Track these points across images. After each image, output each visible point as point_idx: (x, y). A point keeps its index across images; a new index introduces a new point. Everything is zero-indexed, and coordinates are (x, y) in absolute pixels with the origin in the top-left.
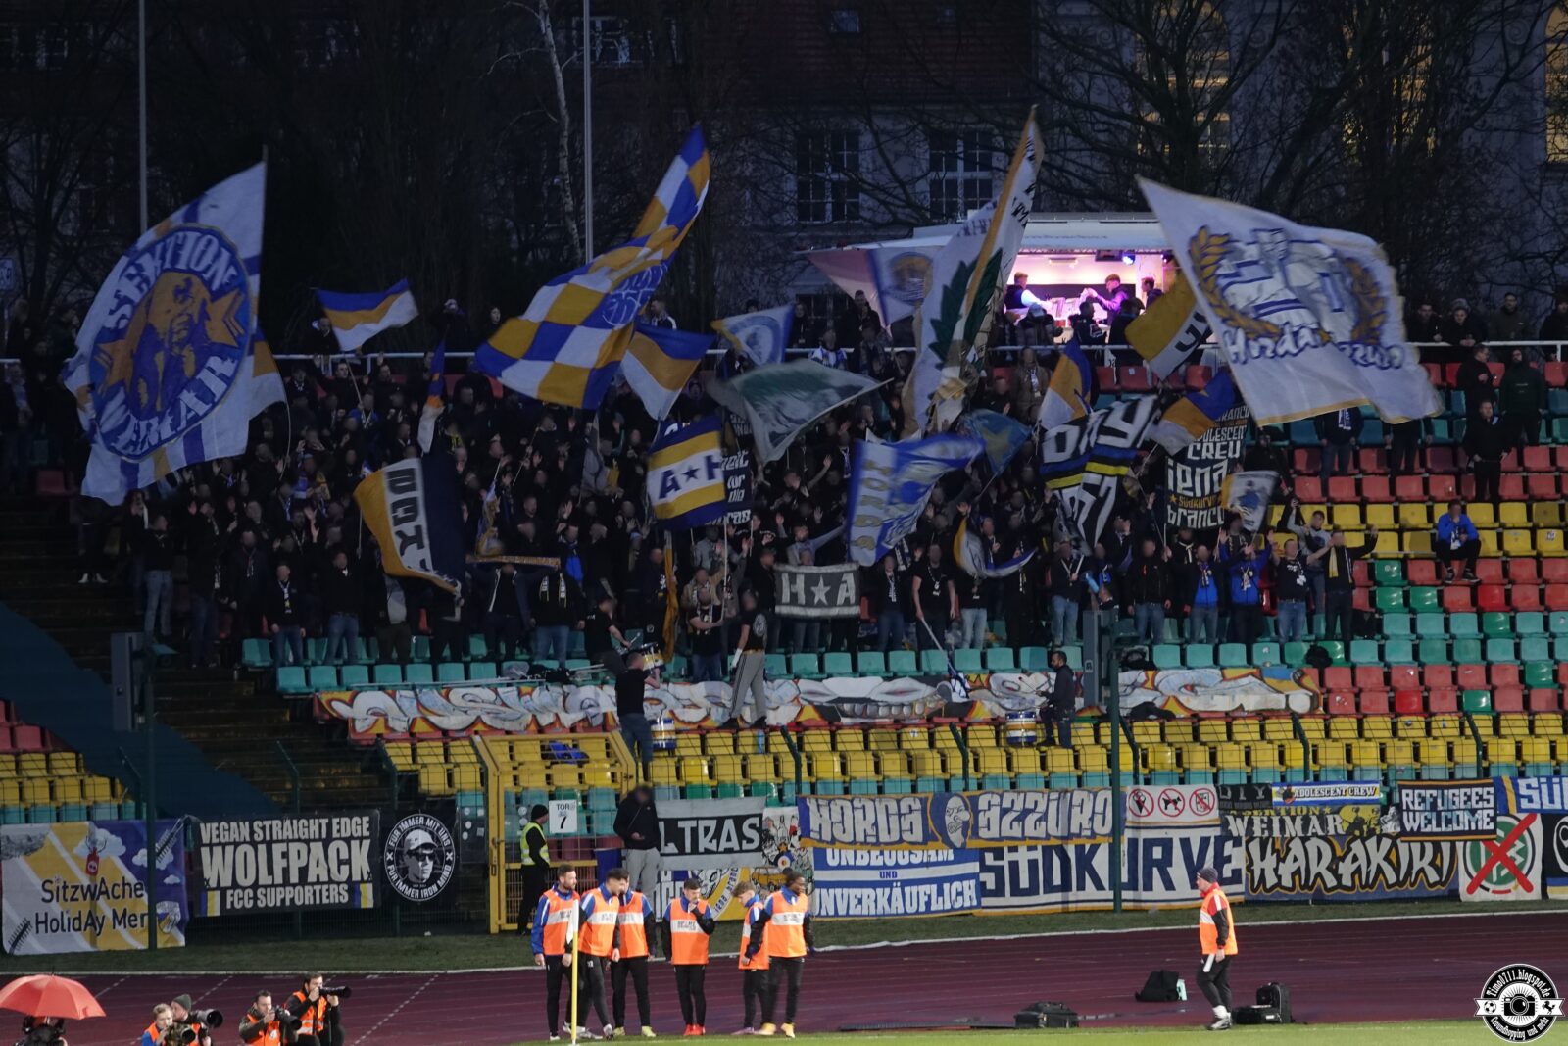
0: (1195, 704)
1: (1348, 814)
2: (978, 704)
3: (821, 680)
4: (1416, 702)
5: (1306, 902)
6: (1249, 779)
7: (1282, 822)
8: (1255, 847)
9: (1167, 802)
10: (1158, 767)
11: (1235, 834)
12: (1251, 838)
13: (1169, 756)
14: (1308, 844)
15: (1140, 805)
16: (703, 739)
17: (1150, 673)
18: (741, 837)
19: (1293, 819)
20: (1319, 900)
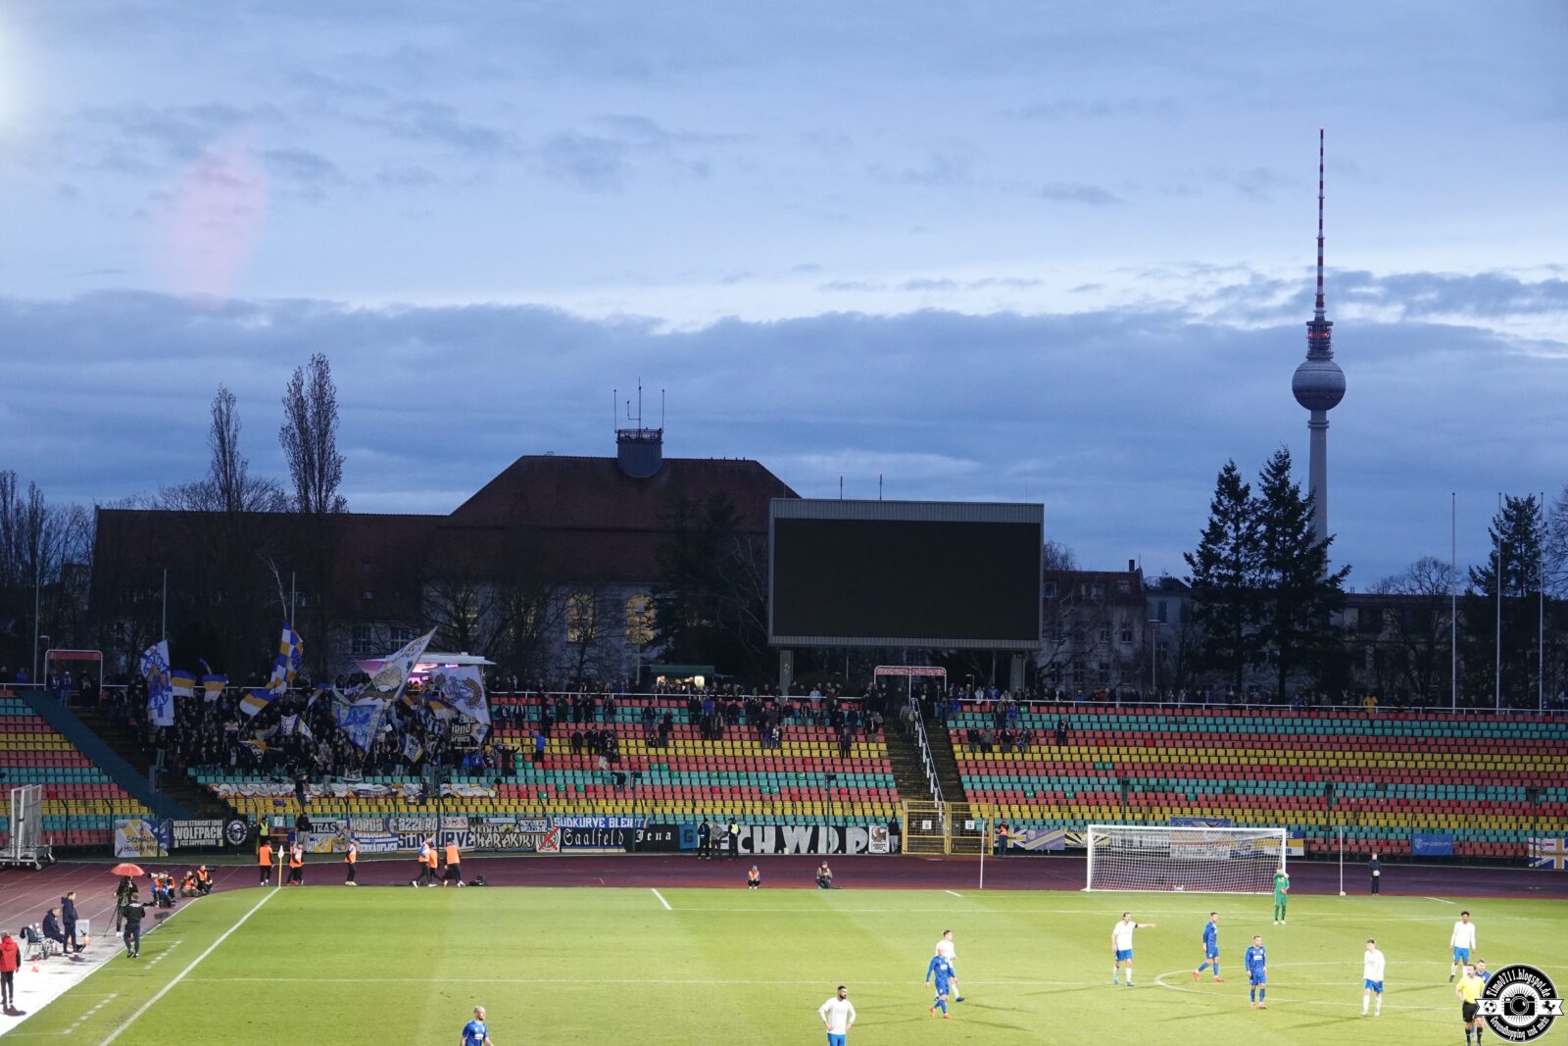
0: (462, 794)
1: (505, 826)
2: (400, 792)
3: (354, 784)
4: (526, 795)
5: (492, 852)
6: (477, 816)
7: (486, 828)
8: (478, 836)
9: (453, 822)
10: (451, 812)
11: (472, 831)
12: (477, 833)
13: (454, 808)
14: (493, 835)
15: (445, 822)
17: (450, 785)
18: (330, 829)
19: (489, 827)
20: (496, 851)
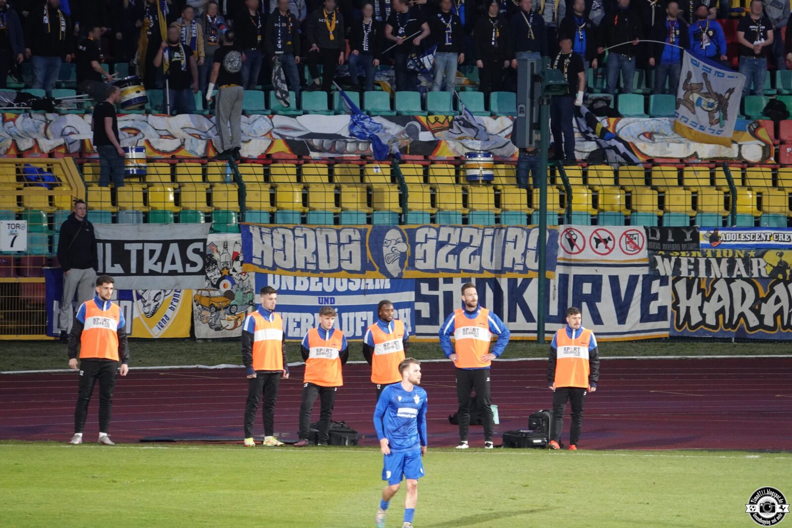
0: (650, 150)
1: (772, 258)
2: (443, 144)
3: (294, 116)
5: (728, 340)
6: (693, 222)
7: (708, 264)
8: (681, 286)
9: (598, 241)
10: (607, 208)
11: (662, 273)
12: (677, 278)
13: (618, 198)
14: (732, 285)
15: (572, 243)
16: (173, 167)
17: (612, 120)
18: (185, 260)
19: (719, 261)
20: (742, 338)
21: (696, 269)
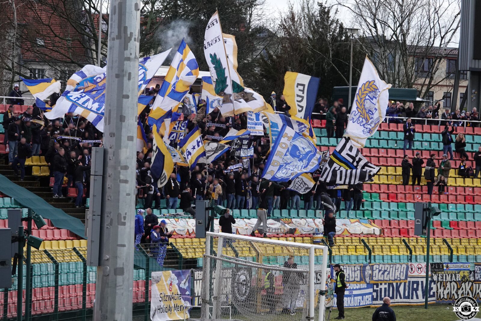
1: (462, 274)
7: (446, 276)
8: (439, 284)
9: (418, 268)
12: (438, 281)
14: (451, 284)
15: (412, 269)
19: (448, 275)
21: (443, 278)
